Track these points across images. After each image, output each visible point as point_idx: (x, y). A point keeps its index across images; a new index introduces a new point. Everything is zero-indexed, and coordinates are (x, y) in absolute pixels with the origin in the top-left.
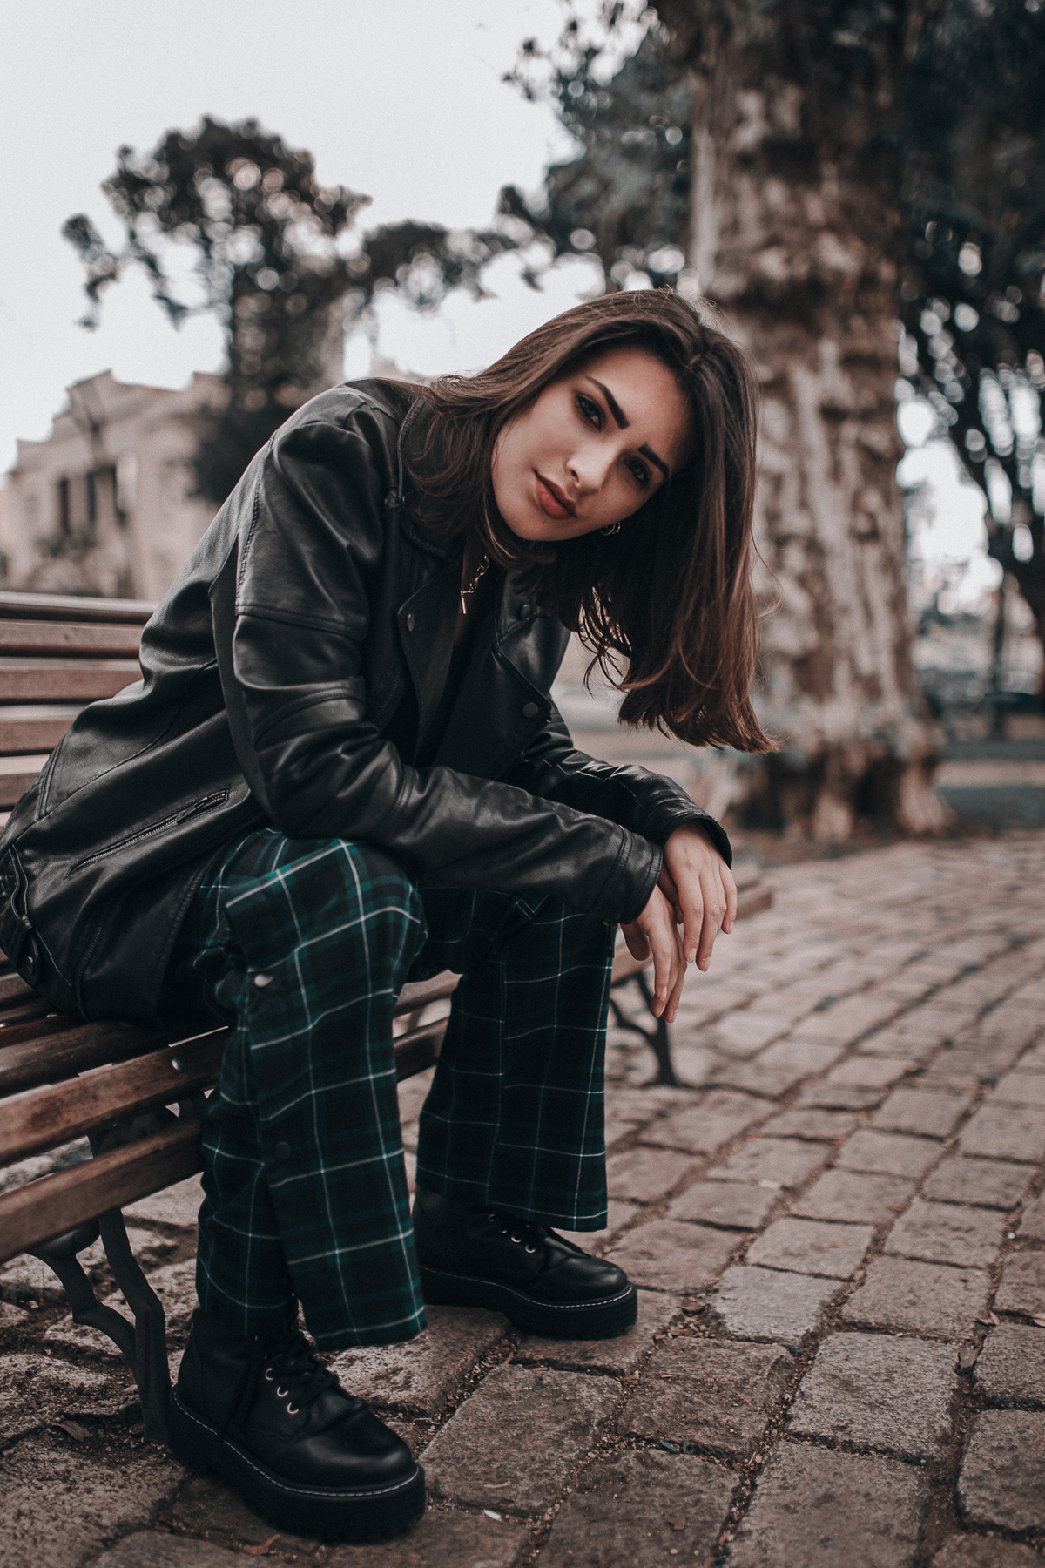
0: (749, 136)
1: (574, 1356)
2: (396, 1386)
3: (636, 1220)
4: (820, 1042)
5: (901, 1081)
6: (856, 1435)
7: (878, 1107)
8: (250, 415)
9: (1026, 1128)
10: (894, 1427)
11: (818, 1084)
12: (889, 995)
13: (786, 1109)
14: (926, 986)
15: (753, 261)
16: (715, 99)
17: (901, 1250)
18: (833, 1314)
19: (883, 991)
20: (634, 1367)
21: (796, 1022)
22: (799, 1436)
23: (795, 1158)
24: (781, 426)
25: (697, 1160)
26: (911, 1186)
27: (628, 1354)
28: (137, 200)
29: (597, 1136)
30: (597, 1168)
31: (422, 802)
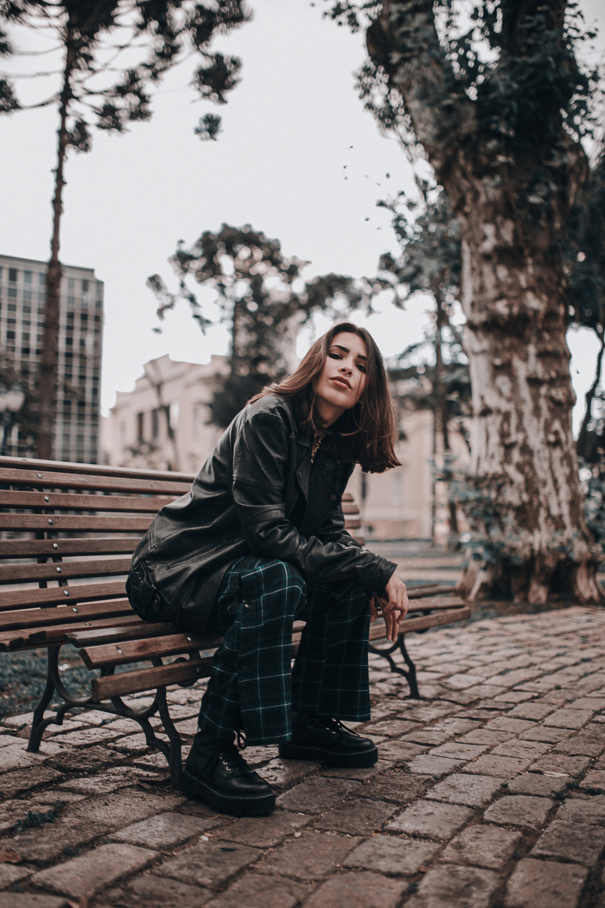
0: (488, 245)
1: (344, 775)
2: (271, 780)
3: (385, 741)
4: (497, 686)
5: (528, 700)
6: (451, 799)
7: (512, 709)
8: (242, 378)
9: (578, 717)
10: (467, 798)
11: (488, 701)
12: (539, 669)
13: (469, 709)
14: (559, 666)
15: (490, 306)
16: (470, 228)
17: (498, 753)
18: (458, 770)
19: (537, 667)
20: (368, 779)
21: (487, 678)
22: (428, 799)
23: (465, 724)
24: (506, 388)
25: (420, 724)
26: (514, 735)
27: (366, 775)
28: (186, 266)
29: (366, 683)
30: (367, 695)
31: (306, 548)
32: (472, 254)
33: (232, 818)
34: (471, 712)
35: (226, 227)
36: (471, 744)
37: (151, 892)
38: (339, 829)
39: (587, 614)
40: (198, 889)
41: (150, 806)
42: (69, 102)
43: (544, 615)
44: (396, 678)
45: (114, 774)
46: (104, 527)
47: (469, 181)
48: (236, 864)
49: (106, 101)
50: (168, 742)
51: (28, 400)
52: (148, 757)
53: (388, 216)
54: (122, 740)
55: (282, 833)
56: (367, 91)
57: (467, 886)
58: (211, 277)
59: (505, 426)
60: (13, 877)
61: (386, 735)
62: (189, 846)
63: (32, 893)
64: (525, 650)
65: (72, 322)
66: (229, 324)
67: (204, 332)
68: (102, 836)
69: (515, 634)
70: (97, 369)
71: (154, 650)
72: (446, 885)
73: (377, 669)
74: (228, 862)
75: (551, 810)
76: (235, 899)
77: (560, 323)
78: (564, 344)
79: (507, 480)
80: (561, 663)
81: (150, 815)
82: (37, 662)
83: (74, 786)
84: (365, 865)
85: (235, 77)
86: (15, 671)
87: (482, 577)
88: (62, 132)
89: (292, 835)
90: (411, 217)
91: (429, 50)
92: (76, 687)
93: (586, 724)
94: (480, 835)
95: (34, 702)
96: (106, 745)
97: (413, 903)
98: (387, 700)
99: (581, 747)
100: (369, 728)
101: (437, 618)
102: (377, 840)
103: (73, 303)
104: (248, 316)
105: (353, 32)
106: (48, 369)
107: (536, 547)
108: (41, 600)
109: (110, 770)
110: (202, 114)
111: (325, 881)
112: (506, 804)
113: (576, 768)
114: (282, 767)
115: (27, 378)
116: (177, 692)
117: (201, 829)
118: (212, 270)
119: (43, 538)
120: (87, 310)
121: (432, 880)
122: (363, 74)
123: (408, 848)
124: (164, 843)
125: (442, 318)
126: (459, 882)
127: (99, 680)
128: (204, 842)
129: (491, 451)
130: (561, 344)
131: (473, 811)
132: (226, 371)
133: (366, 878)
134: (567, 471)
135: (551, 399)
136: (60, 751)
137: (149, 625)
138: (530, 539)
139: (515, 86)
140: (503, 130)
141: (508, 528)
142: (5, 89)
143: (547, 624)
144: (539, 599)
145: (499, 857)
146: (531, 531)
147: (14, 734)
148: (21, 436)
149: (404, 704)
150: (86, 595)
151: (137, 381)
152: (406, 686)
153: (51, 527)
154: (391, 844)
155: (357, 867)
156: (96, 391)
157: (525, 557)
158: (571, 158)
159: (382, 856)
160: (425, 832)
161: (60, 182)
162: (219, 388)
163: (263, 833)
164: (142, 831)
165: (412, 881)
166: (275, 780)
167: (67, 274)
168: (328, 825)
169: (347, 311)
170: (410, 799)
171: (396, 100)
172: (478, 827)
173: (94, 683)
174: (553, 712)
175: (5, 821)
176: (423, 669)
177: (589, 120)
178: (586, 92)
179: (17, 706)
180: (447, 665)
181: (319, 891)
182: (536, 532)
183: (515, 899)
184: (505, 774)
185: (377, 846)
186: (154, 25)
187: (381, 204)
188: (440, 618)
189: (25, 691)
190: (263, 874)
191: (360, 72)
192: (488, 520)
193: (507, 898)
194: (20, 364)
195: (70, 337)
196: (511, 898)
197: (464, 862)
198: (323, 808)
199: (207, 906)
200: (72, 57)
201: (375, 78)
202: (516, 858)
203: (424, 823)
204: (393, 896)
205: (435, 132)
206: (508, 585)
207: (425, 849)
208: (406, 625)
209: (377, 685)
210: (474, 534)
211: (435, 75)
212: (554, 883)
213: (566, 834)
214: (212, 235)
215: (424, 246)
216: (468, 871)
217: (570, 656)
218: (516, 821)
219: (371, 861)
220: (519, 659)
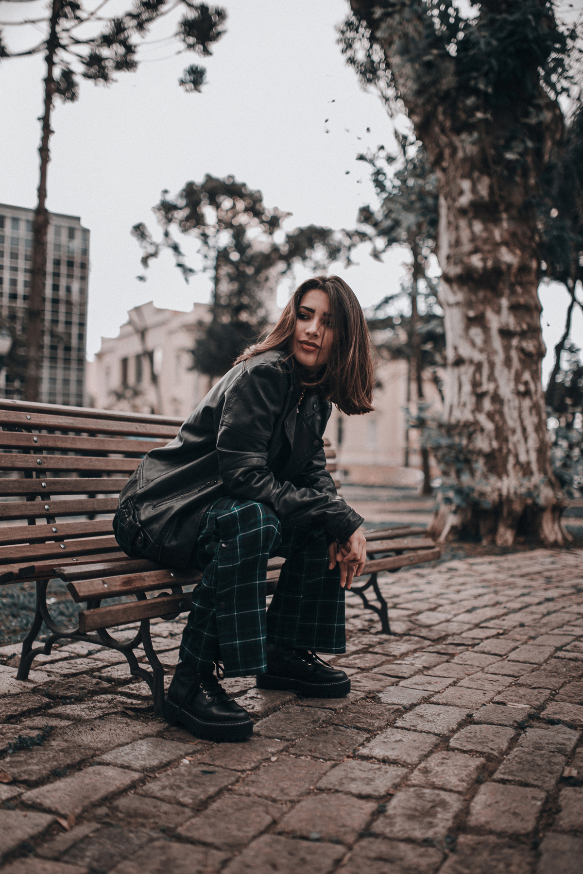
0: (464, 200)
1: (318, 704)
2: (249, 709)
3: (357, 673)
4: (464, 623)
5: (493, 636)
6: (419, 728)
7: (478, 644)
8: (224, 326)
9: (540, 653)
10: (434, 726)
11: (456, 637)
12: (505, 608)
13: (437, 644)
14: (524, 605)
15: (465, 259)
16: (448, 183)
17: (464, 685)
18: (426, 700)
19: (503, 606)
20: (340, 708)
21: (455, 615)
22: (397, 728)
23: (433, 658)
24: (479, 340)
25: (391, 658)
26: (479, 669)
27: (339, 705)
28: (170, 216)
29: (342, 619)
30: (342, 630)
31: (280, 492)
32: (449, 208)
33: (212, 743)
34: (439, 647)
35: (209, 178)
36: (439, 677)
37: (135, 810)
38: (313, 754)
39: (552, 556)
40: (179, 808)
41: (134, 732)
42: (56, 51)
43: (510, 557)
44: (368, 614)
45: (99, 702)
46: (90, 467)
47: (447, 137)
48: (215, 786)
49: (92, 50)
50: (151, 672)
51: (15, 345)
52: (131, 686)
53: (367, 170)
54: (107, 669)
55: (259, 757)
56: (349, 45)
57: (432, 807)
58: (195, 227)
59: (478, 376)
60: (5, 796)
61: (359, 668)
62: (171, 769)
63: (22, 810)
64: (492, 589)
65: (59, 269)
66: (211, 273)
67: (187, 280)
68: (88, 758)
69: (482, 574)
70: (83, 315)
71: (139, 585)
72: (413, 806)
73: (351, 606)
74: (208, 783)
75: (513, 738)
76: (214, 817)
77: (532, 277)
78: (536, 298)
79: (478, 428)
80: (526, 602)
81: (134, 740)
82: (25, 596)
83: (62, 712)
84: (337, 787)
85: (220, 28)
86: (4, 604)
87: (452, 520)
88: (49, 80)
89: (268, 759)
90: (390, 171)
91: (411, 6)
92: (62, 620)
93: (548, 659)
94: (445, 761)
95: (22, 633)
96: (92, 675)
97: (382, 823)
98: (360, 635)
99: (543, 681)
100: (343, 661)
101: (409, 558)
102: (349, 765)
103: (60, 251)
104: (230, 265)
106: (34, 314)
107: (504, 492)
108: (30, 536)
109: (96, 698)
110: (187, 65)
111: (299, 801)
112: (471, 732)
113: (537, 700)
114: (259, 696)
115: (15, 323)
116: (160, 625)
117: (182, 753)
118: (195, 219)
119: (32, 477)
120: (73, 257)
121: (400, 801)
122: (345, 28)
123: (378, 773)
124: (148, 766)
125: (418, 270)
126: (426, 803)
127: (86, 612)
128: (186, 765)
129: (463, 400)
130: (533, 298)
131: (440, 739)
132: (208, 318)
133: (338, 799)
134: (535, 420)
135: (522, 350)
136: (48, 679)
137: (134, 561)
138: (499, 484)
139: (495, 43)
140: (482, 86)
141: (478, 474)
143: (513, 565)
144: (506, 541)
145: (464, 781)
146: (500, 477)
147: (4, 663)
148: (9, 379)
149: (376, 639)
150: (73, 532)
151: (121, 327)
152: (377, 622)
153: (39, 466)
154: (362, 768)
155: (330, 789)
156: (82, 337)
157: (494, 501)
158: (547, 116)
159: (353, 780)
160: (394, 757)
161: (47, 131)
162: (201, 335)
163: (241, 757)
164: (127, 754)
165: (381, 802)
166: (253, 708)
167: (54, 222)
168: (302, 751)
169: (326, 262)
170: (381, 727)
171: (378, 55)
172: (444, 754)
173: (81, 615)
174: (517, 647)
176: (395, 607)
177: (566, 78)
178: (564, 50)
179: (6, 637)
180: (417, 603)
181: (294, 811)
182: (505, 478)
183: (477, 819)
184: (470, 705)
185: (349, 770)
187: (361, 158)
188: (412, 558)
189: (14, 623)
190: (240, 795)
191: (342, 27)
192: (459, 465)
193: (469, 818)
194: (7, 309)
195: (56, 283)
196: (473, 818)
197: (431, 785)
198: (298, 735)
199: (188, 823)
200: (58, 5)
201: (357, 32)
202: (479, 782)
203: (393, 749)
204: (363, 816)
205: (415, 87)
206: (477, 528)
207: (394, 773)
208: (378, 565)
209: (352, 621)
210: (445, 479)
211: (416, 30)
212: (514, 805)
213: (526, 760)
214: (197, 186)
215: (403, 200)
216: (434, 793)
217: (535, 596)
218: (479, 748)
219: (343, 783)
220: (486, 598)
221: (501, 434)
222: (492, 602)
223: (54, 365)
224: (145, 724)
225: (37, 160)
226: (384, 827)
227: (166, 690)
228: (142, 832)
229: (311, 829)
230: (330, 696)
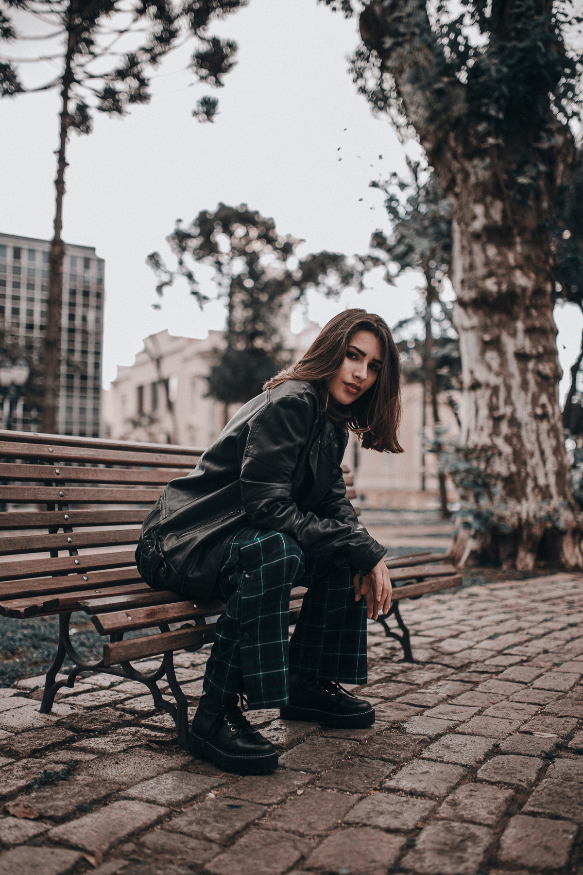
0: (478, 225)
1: (343, 736)
2: (273, 740)
3: (381, 703)
4: (486, 649)
5: (517, 664)
6: (445, 759)
7: (502, 672)
8: (239, 352)
9: (565, 680)
10: (461, 757)
11: (479, 664)
12: (528, 634)
13: (461, 672)
14: (547, 630)
15: (480, 283)
16: (460, 208)
17: (489, 714)
18: (452, 730)
19: (525, 632)
20: (365, 739)
21: (478, 642)
22: (423, 759)
23: (457, 687)
24: (495, 362)
25: (414, 686)
26: (504, 697)
27: (364, 736)
28: (184, 244)
29: (364, 648)
30: (364, 659)
31: (303, 523)
32: (462, 233)
33: (237, 776)
34: (463, 675)
35: (222, 206)
36: (464, 706)
37: (162, 846)
38: (340, 787)
39: (573, 580)
40: (207, 844)
41: (159, 765)
42: (71, 86)
43: (531, 582)
44: (390, 642)
45: (123, 735)
46: (112, 499)
47: (460, 163)
48: (241, 820)
49: (107, 84)
50: (174, 704)
51: (33, 374)
52: (155, 718)
54: (130, 701)
55: (285, 790)
56: (360, 75)
57: (462, 841)
58: (208, 255)
59: (494, 400)
60: (31, 832)
61: (382, 697)
62: (197, 803)
63: (49, 846)
64: (514, 615)
65: (75, 299)
66: (225, 300)
67: (201, 308)
68: (114, 793)
69: (503, 599)
70: (99, 344)
71: (162, 617)
72: (443, 840)
73: (373, 634)
74: (234, 818)
75: (541, 769)
76: (242, 853)
77: (548, 299)
78: (551, 321)
79: (496, 451)
80: (549, 628)
81: (159, 774)
82: (45, 627)
83: (86, 745)
84: (365, 821)
85: (231, 60)
86: (25, 636)
87: (471, 545)
88: (64, 114)
89: (294, 793)
90: (403, 197)
91: (421, 35)
92: (83, 651)
93: (573, 686)
94: (473, 793)
95: (44, 665)
96: (115, 707)
97: (412, 858)
98: (382, 663)
99: (569, 709)
100: (366, 690)
101: (430, 585)
102: (376, 798)
103: (75, 280)
104: (244, 292)
105: (347, 17)
106: (51, 344)
107: (524, 516)
108: (53, 569)
109: (119, 731)
110: (200, 97)
111: (327, 836)
112: (499, 763)
113: (565, 729)
114: (283, 728)
115: (32, 352)
116: (181, 655)
117: (208, 787)
118: (209, 248)
119: (54, 509)
120: (88, 287)
121: (428, 835)
122: (356, 58)
123: (406, 806)
124: (173, 800)
125: (432, 295)
126: (455, 837)
127: (110, 645)
128: (211, 799)
129: (480, 424)
130: (548, 320)
131: (467, 770)
132: (223, 345)
133: (367, 833)
134: (553, 442)
135: (538, 373)
136: (71, 712)
137: (157, 593)
138: (518, 508)
139: (505, 69)
140: (493, 112)
141: (497, 498)
142: (9, 72)
143: (535, 590)
144: (527, 565)
145: (493, 814)
146: (519, 501)
147: (27, 696)
148: (26, 409)
149: (398, 667)
150: (95, 564)
151: (137, 355)
152: (400, 649)
153: (62, 499)
154: (389, 801)
155: (358, 823)
156: (97, 365)
157: (513, 525)
158: (559, 140)
159: (381, 813)
160: (421, 789)
161: (63, 163)
162: (217, 362)
163: (267, 791)
164: (152, 788)
165: (410, 836)
166: (277, 740)
167: (69, 252)
168: (329, 783)
169: (339, 287)
170: (407, 759)
171: (389, 82)
172: (471, 786)
173: (106, 648)
174: (541, 675)
175: (22, 779)
176: (416, 634)
177: (576, 102)
178: (574, 74)
179: (28, 669)
180: (438, 630)
181: (322, 846)
182: (524, 502)
183: (509, 853)
184: (497, 734)
185: (376, 803)
186: (153, 9)
187: (374, 185)
188: (433, 585)
189: (36, 655)
190: (267, 829)
191: (353, 56)
192: (477, 490)
193: (500, 852)
194: (24, 339)
195: (72, 313)
196: (504, 852)
197: (459, 818)
198: (324, 767)
199: (216, 859)
200: (73, 42)
201: (368, 62)
202: (508, 814)
203: (420, 781)
204: (392, 851)
205: (426, 114)
206: (497, 552)
207: (422, 806)
208: (400, 592)
209: (374, 649)
210: (464, 504)
211: (427, 59)
212: (545, 838)
213: (556, 791)
214: (210, 214)
215: (416, 226)
216: (463, 827)
217: (557, 621)
218: (508, 780)
219: (371, 817)
220: (508, 624)
221: (519, 457)
222: (515, 628)
223: (70, 394)
224: (169, 757)
225: (53, 192)
226: (415, 862)
227: (190, 722)
228: (170, 869)
229: (340, 865)
230: (354, 727)
